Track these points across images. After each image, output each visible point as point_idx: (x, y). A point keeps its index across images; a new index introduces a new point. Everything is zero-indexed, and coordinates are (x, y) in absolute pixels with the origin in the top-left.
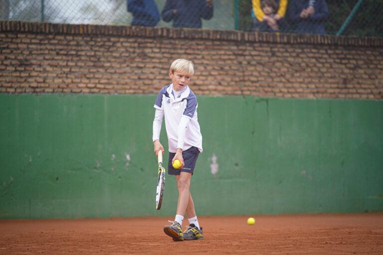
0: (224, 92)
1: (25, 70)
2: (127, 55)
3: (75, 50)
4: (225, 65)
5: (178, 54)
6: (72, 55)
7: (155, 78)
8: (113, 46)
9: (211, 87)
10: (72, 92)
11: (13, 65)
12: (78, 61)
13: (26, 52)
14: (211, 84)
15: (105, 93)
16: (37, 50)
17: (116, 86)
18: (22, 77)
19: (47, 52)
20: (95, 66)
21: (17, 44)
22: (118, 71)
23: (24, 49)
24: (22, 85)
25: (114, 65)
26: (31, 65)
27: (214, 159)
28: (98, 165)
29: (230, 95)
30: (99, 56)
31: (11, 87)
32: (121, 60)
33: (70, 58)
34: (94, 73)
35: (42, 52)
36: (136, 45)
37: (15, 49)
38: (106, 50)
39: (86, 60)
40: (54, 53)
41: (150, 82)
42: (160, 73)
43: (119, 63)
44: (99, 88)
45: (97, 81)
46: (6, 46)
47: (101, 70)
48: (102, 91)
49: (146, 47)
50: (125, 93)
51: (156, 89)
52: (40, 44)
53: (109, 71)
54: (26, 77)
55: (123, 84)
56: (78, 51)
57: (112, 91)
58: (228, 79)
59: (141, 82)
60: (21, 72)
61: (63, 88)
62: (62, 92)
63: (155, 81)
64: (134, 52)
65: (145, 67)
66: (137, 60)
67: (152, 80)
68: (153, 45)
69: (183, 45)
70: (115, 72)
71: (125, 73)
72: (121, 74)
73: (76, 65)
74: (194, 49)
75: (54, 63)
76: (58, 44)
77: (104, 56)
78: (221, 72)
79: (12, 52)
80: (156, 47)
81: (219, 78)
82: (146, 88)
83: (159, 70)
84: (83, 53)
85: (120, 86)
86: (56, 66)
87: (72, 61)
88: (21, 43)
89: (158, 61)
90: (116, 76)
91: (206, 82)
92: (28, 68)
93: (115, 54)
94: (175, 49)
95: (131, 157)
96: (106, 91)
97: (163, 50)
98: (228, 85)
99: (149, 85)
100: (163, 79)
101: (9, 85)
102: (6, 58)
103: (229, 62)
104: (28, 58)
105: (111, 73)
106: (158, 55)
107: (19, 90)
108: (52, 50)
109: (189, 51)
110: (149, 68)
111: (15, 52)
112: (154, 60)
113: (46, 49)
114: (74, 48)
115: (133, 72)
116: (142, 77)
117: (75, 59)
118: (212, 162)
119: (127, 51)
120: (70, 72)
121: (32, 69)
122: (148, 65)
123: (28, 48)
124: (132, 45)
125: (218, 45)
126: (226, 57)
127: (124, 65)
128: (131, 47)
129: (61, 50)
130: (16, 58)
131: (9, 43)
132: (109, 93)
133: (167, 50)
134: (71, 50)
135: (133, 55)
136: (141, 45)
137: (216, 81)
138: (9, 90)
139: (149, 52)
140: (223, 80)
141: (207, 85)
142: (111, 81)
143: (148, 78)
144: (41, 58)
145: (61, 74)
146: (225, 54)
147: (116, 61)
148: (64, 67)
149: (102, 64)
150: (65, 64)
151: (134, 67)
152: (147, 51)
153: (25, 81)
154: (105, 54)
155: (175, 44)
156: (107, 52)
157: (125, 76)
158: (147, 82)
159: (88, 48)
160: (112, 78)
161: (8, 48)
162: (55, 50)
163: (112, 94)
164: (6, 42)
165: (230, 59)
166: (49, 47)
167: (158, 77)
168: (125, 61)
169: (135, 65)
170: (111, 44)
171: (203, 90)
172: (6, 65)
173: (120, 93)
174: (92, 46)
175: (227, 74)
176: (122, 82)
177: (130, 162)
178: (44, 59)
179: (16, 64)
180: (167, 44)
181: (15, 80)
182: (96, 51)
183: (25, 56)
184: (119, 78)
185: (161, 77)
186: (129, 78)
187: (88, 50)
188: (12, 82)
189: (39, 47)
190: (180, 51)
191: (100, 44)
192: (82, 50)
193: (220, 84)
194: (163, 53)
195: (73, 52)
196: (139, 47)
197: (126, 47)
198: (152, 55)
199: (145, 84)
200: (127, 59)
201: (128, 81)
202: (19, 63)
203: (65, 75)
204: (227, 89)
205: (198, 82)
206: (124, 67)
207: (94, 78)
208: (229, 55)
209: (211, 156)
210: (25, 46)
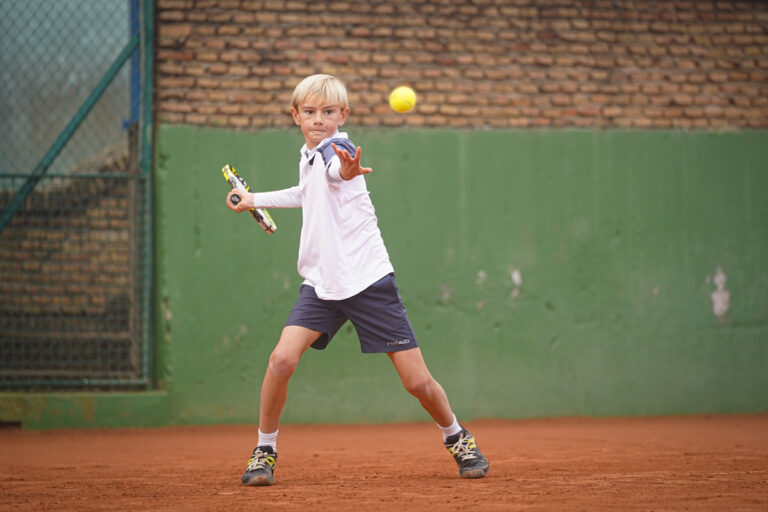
0: (743, 122)
1: (273, 74)
2: (512, 35)
3: (388, 26)
4: (745, 59)
5: (632, 32)
6: (382, 37)
7: (579, 91)
8: (480, 14)
9: (710, 110)
10: (382, 124)
11: (243, 63)
12: (396, 51)
13: (275, 32)
14: (710, 103)
15: (460, 127)
16: (299, 25)
17: (486, 110)
18: (264, 91)
19: (322, 30)
20: (436, 63)
21: (254, 12)
22: (491, 73)
23: (270, 25)
24: (266, 108)
25: (481, 59)
26: (286, 61)
27: (720, 279)
28: (446, 297)
29: (754, 128)
30: (447, 38)
31: (240, 114)
32: (498, 49)
33: (377, 44)
34: (433, 79)
35: (311, 30)
36: (533, 12)
37: (250, 25)
38: (463, 25)
39: (417, 50)
40: (340, 32)
41: (565, 99)
42: (590, 79)
43: (495, 55)
44: (447, 115)
45: (441, 98)
46: (226, 17)
47: (452, 72)
48: (455, 122)
49: (558, 18)
50: (509, 126)
51: (582, 115)
52: (308, 12)
53: (470, 73)
54: (274, 89)
55: (503, 105)
56: (395, 27)
57: (477, 122)
58: (752, 90)
59: (544, 100)
60: (263, 77)
61: (362, 115)
62: (361, 124)
63: (578, 98)
64: (529, 30)
65: (555, 63)
66: (536, 47)
67: (570, 94)
68: (573, 12)
69: (645, 11)
70: (485, 78)
71: (508, 78)
72: (498, 80)
73: (393, 62)
74: (669, 21)
75: (341, 55)
76: (350, 12)
77: (457, 39)
78: (735, 75)
79: (241, 31)
80: (580, 17)
81: (730, 88)
82: (556, 113)
83: (587, 70)
84: (408, 33)
85: (496, 110)
86: (344, 64)
87: (383, 50)
88: (263, 10)
89: (584, 49)
90: (485, 86)
91: (700, 99)
92: (279, 69)
93: (483, 35)
94: (624, 20)
95: (523, 275)
96: (463, 121)
97: (597, 24)
98: (753, 105)
99: (563, 105)
100: (598, 92)
101: (235, 109)
102: (228, 47)
103: (754, 50)
104: (279, 44)
105: (475, 79)
106: (584, 36)
107: (258, 121)
108: (335, 25)
109: (657, 26)
110: (564, 66)
111: (248, 31)
112: (576, 48)
113: (323, 23)
114: (387, 20)
115: (526, 75)
116: (549, 87)
117: (390, 45)
118: (714, 288)
119: (512, 27)
120: (379, 76)
121: (287, 70)
122: (561, 60)
123: (279, 22)
124: (525, 12)
125: (728, 11)
126: (747, 39)
127: (505, 60)
128: (521, 18)
129: (357, 25)
130: (250, 47)
131: (236, 12)
132: (470, 126)
133: (607, 25)
134: (381, 25)
135: (525, 37)
136: (546, 13)
137: (722, 95)
138: (235, 121)
139: (564, 30)
140: (740, 92)
141: (702, 105)
142: (476, 98)
143: (562, 91)
144: (309, 44)
145: (357, 81)
146: (745, 32)
147: (485, 51)
148: (363, 65)
149: (453, 57)
150: (365, 58)
151: (529, 64)
152: (560, 25)
153: (274, 99)
154: (461, 34)
155: (626, 10)
156: (465, 29)
157: (508, 87)
158: (560, 99)
159: (419, 20)
160: (477, 91)
161: (231, 22)
162: (342, 26)
163: (477, 129)
164: (228, 9)
165: (755, 44)
166: (328, 19)
167: (584, 88)
168: (507, 51)
169: (530, 59)
170: (473, 10)
171: (692, 118)
172: (228, 63)
173: (496, 127)
174: (430, 14)
175: (749, 79)
176: (502, 99)
177: (521, 289)
178: (319, 47)
179: (252, 60)
180: (607, 9)
181: (248, 97)
182: (439, 27)
183: (272, 41)
184: (493, 90)
185: (593, 87)
186: (517, 90)
187: (419, 26)
188: (241, 102)
189: (305, 19)
190: (636, 26)
191: (448, 11)
192: (406, 26)
193: (732, 102)
194: (597, 31)
195: (385, 31)
196: (540, 18)
197: (508, 18)
198: (572, 36)
199: (554, 105)
200: (512, 45)
201: (514, 97)
202: (257, 57)
203: (365, 85)
204: (747, 113)
205: (680, 99)
206: (505, 65)
207: (436, 90)
208: (753, 34)
209: (713, 273)
210: (270, 17)
